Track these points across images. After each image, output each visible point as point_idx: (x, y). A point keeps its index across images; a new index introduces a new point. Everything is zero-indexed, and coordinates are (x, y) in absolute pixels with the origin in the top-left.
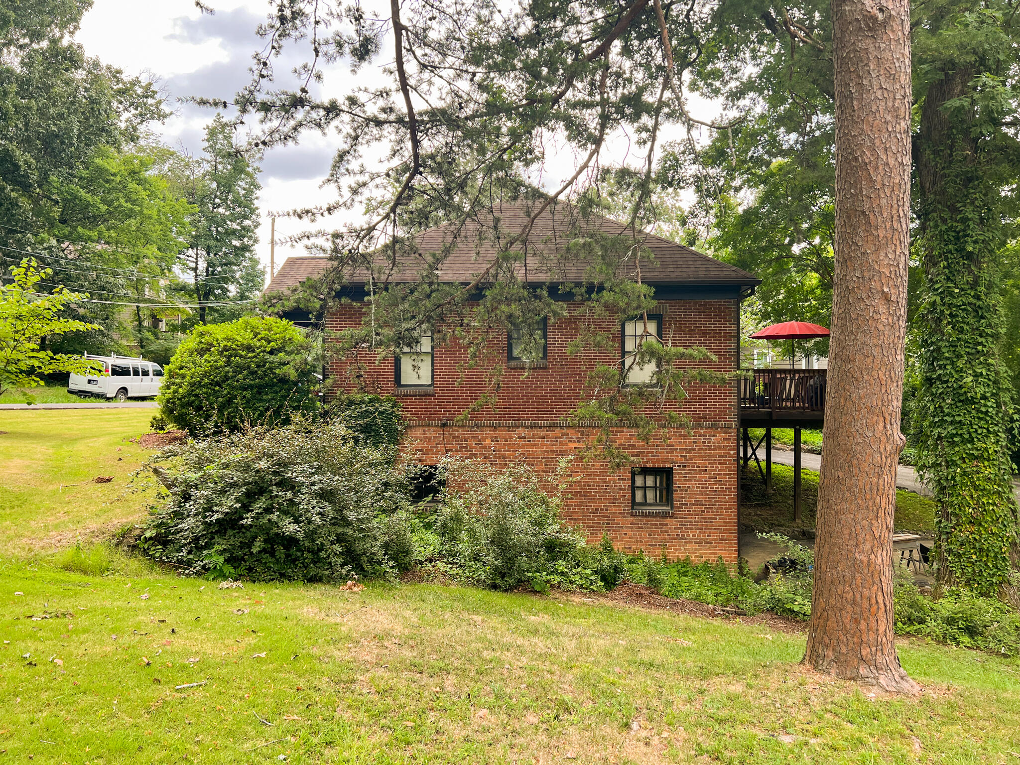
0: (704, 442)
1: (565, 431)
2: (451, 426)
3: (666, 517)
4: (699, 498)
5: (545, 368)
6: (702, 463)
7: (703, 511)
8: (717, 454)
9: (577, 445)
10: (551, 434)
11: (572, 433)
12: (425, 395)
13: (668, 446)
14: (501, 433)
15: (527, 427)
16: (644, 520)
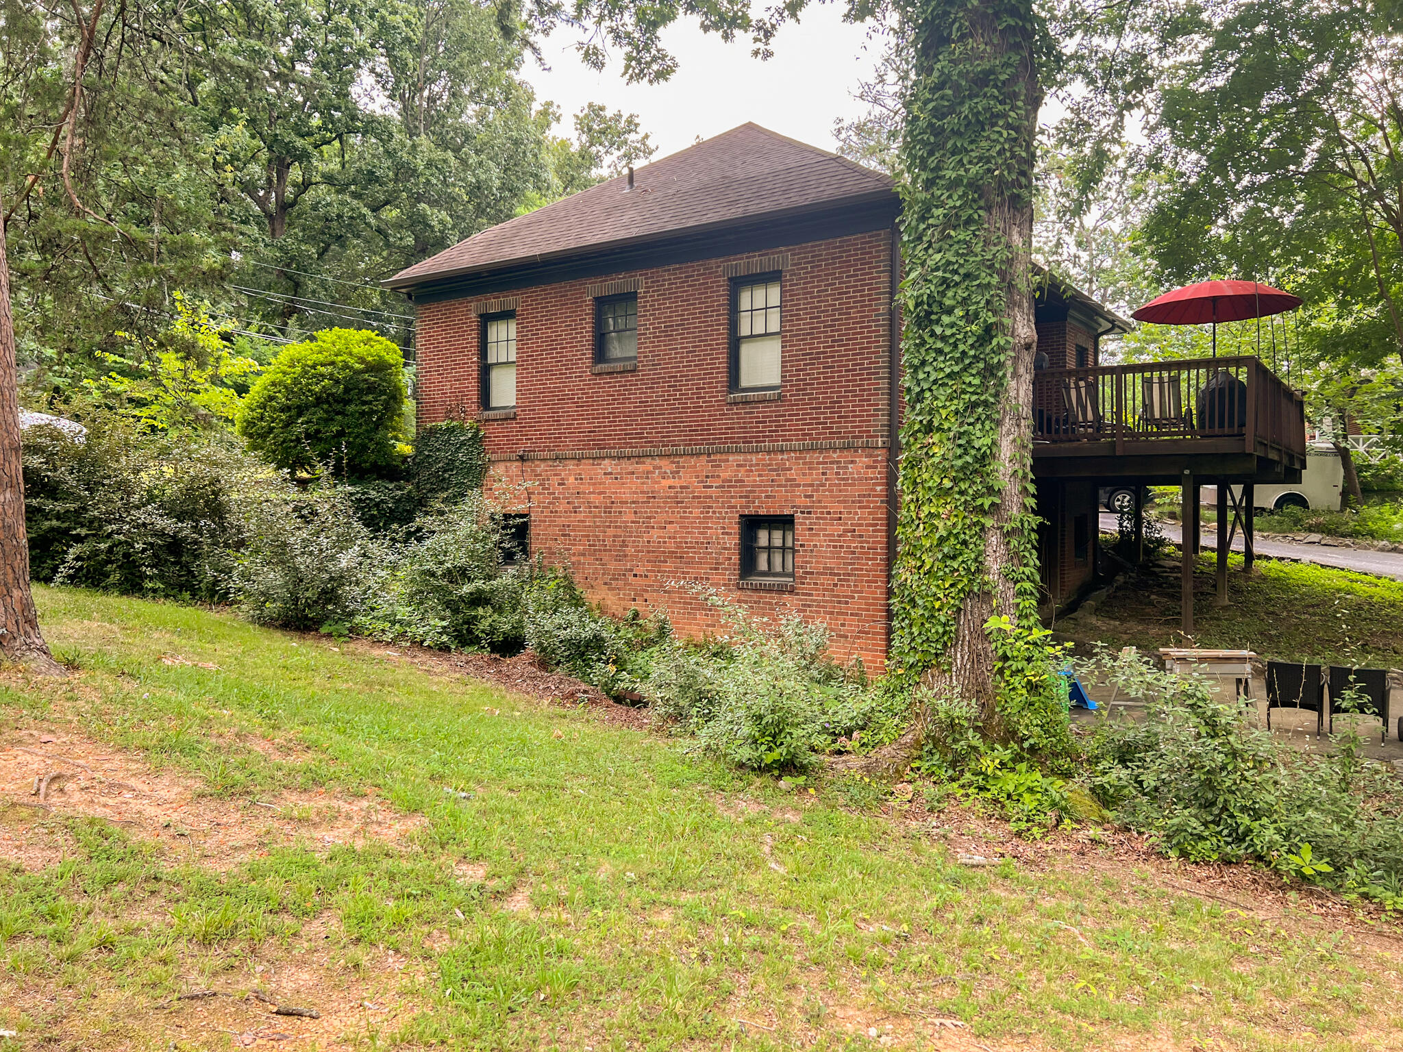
0: (838, 473)
1: (657, 462)
2: (533, 460)
3: (783, 592)
4: (831, 563)
5: (634, 371)
6: (835, 507)
7: (835, 585)
8: (854, 491)
9: (671, 482)
10: (641, 467)
11: (666, 465)
12: (506, 419)
13: (787, 480)
14: (586, 466)
15: (613, 458)
16: (755, 596)
